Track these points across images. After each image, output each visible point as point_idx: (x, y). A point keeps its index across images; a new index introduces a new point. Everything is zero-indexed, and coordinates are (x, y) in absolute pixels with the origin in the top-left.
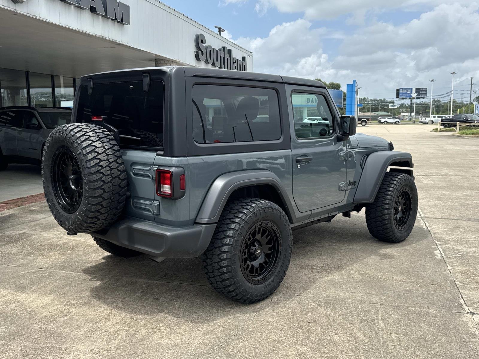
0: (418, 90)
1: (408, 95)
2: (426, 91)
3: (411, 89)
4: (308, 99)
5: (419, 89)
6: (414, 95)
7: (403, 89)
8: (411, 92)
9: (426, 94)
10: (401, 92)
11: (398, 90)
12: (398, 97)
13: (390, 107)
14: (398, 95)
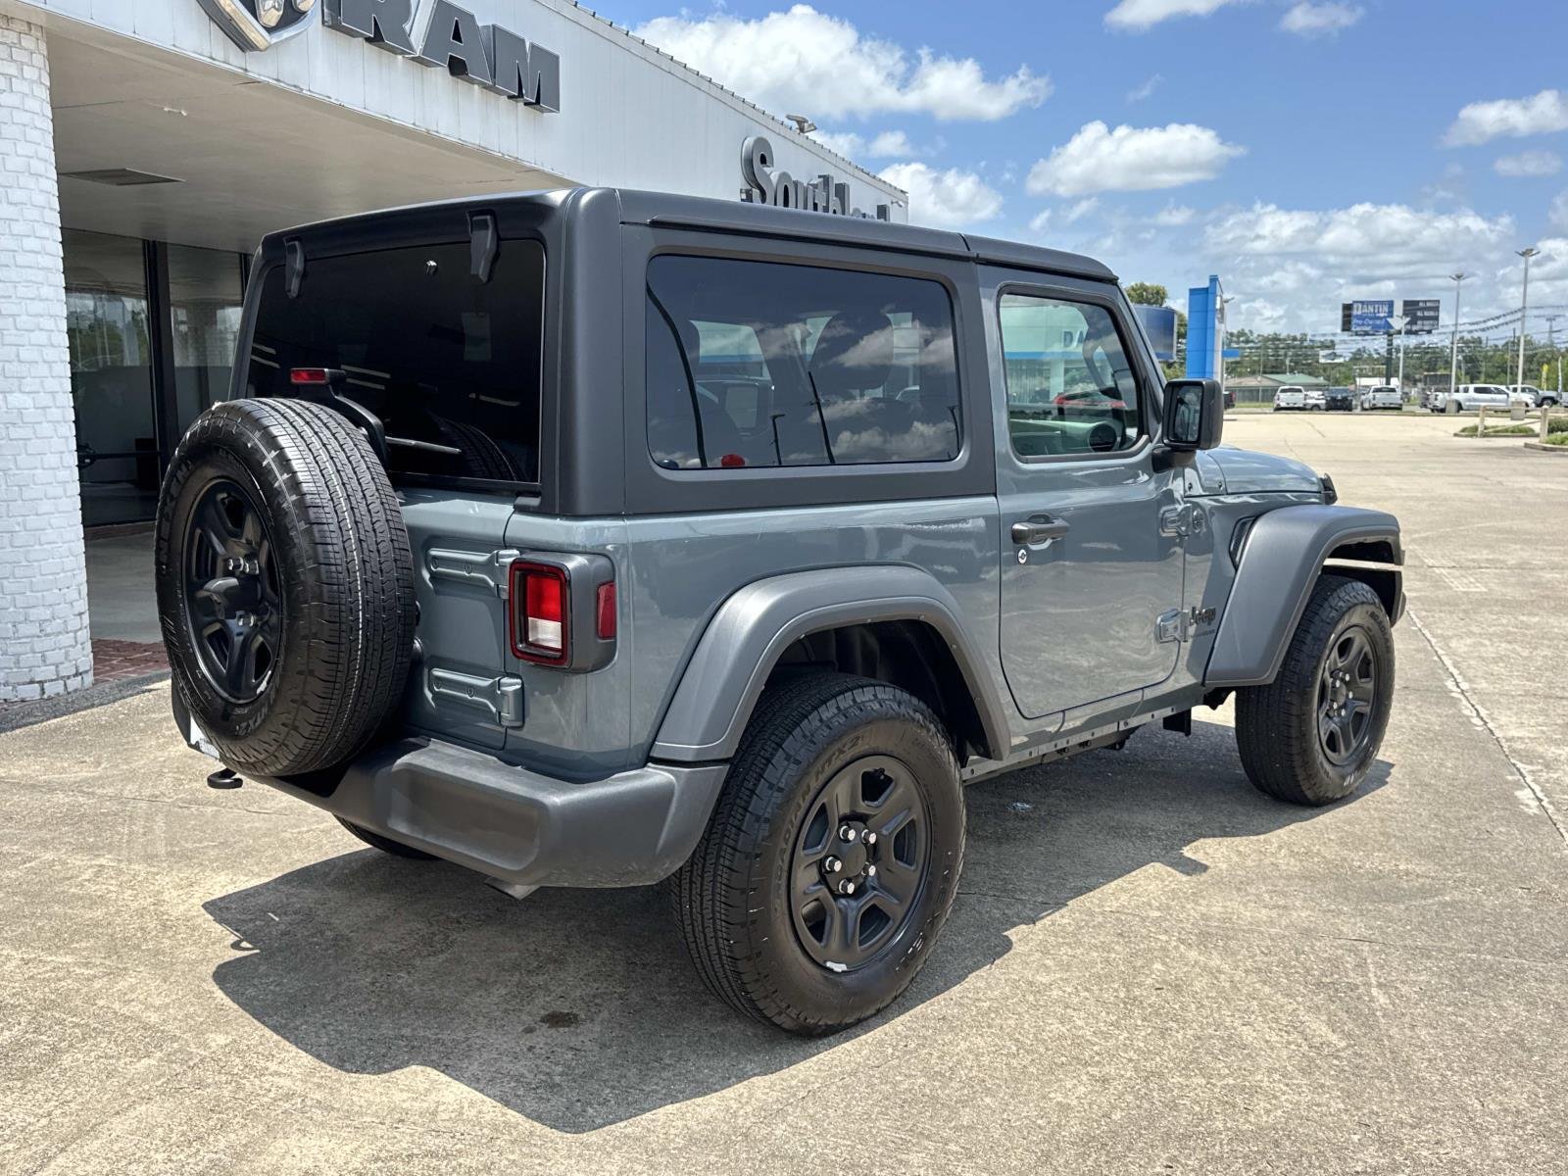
0: (1411, 307)
2: (1437, 309)
3: (1391, 304)
5: (1415, 303)
6: (1398, 322)
7: (1363, 303)
8: (1391, 314)
9: (1436, 318)
10: (1357, 311)
11: (1347, 308)
12: (1349, 330)
13: (1322, 361)
14: (1350, 322)
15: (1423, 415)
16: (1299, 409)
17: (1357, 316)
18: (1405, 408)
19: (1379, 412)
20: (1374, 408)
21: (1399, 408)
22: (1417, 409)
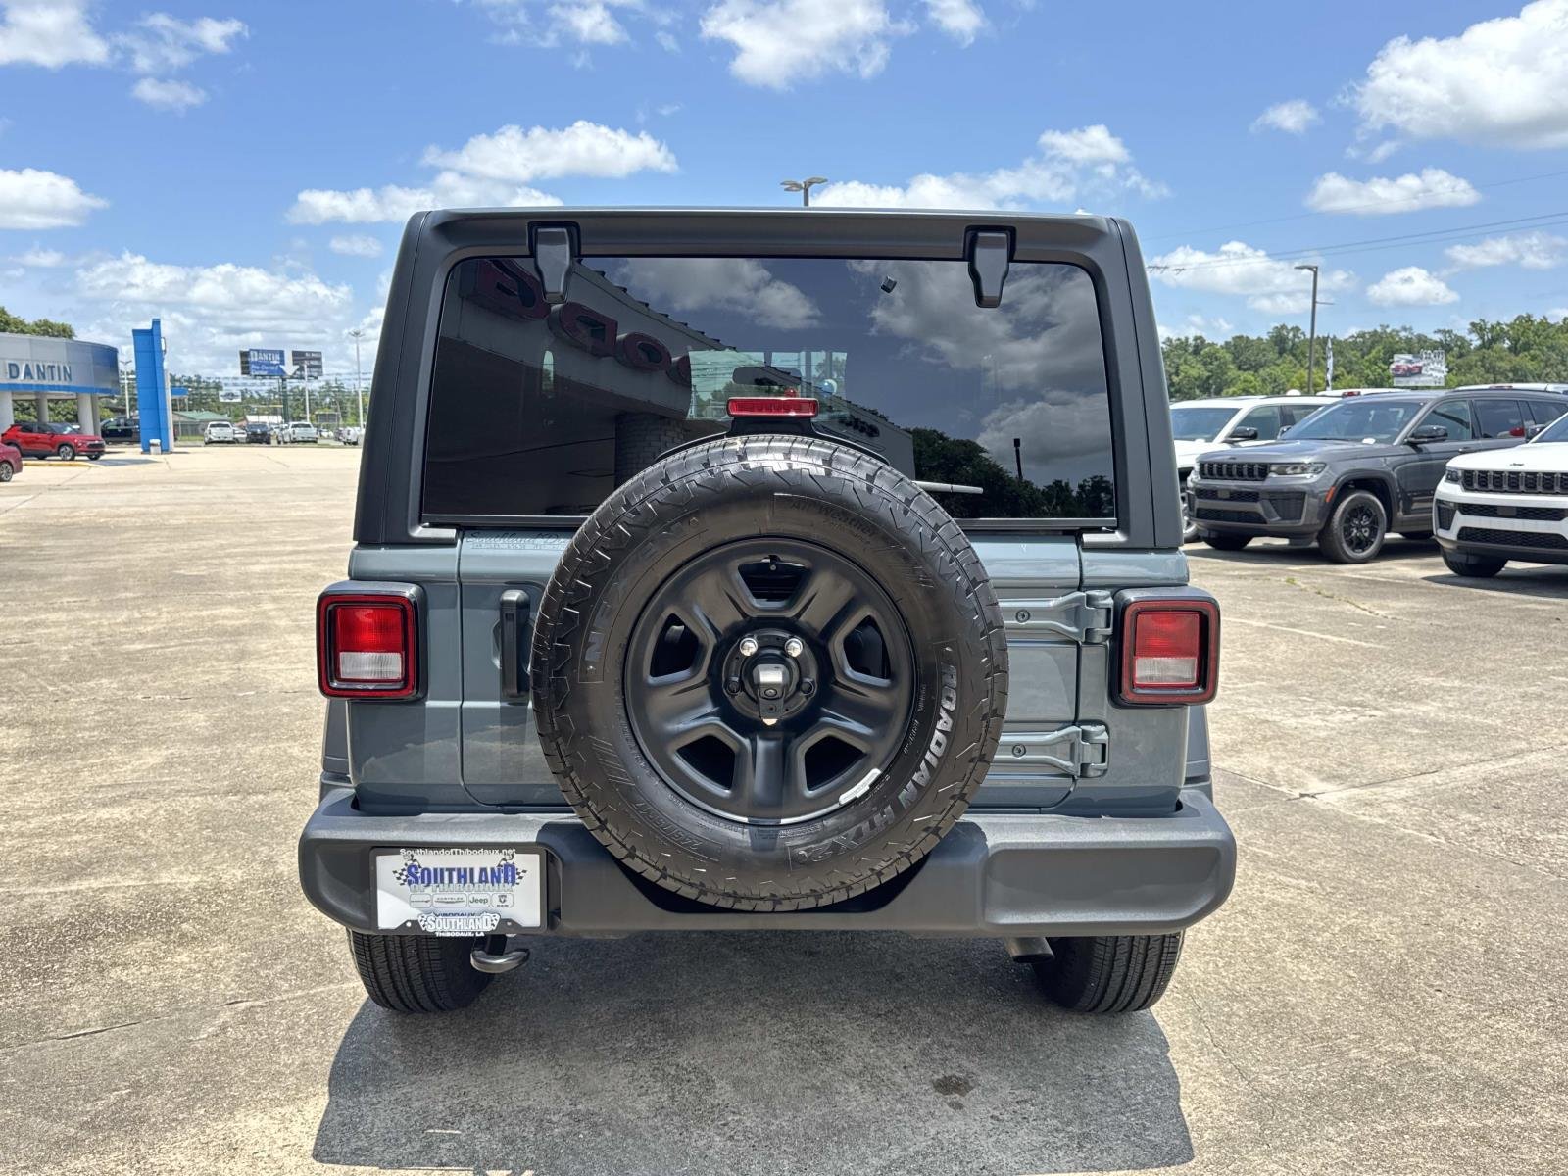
0: (298, 356)
1: (273, 368)
2: (319, 359)
3: (282, 353)
4: (14, 369)
5: (302, 354)
6: (290, 368)
7: (258, 351)
8: (282, 362)
9: (320, 367)
10: (253, 358)
11: (244, 355)
12: (248, 374)
13: (222, 400)
14: (248, 368)
15: (340, 447)
16: (229, 442)
17: (254, 363)
18: (319, 442)
19: (300, 445)
20: (294, 441)
21: (315, 442)
22: (333, 443)
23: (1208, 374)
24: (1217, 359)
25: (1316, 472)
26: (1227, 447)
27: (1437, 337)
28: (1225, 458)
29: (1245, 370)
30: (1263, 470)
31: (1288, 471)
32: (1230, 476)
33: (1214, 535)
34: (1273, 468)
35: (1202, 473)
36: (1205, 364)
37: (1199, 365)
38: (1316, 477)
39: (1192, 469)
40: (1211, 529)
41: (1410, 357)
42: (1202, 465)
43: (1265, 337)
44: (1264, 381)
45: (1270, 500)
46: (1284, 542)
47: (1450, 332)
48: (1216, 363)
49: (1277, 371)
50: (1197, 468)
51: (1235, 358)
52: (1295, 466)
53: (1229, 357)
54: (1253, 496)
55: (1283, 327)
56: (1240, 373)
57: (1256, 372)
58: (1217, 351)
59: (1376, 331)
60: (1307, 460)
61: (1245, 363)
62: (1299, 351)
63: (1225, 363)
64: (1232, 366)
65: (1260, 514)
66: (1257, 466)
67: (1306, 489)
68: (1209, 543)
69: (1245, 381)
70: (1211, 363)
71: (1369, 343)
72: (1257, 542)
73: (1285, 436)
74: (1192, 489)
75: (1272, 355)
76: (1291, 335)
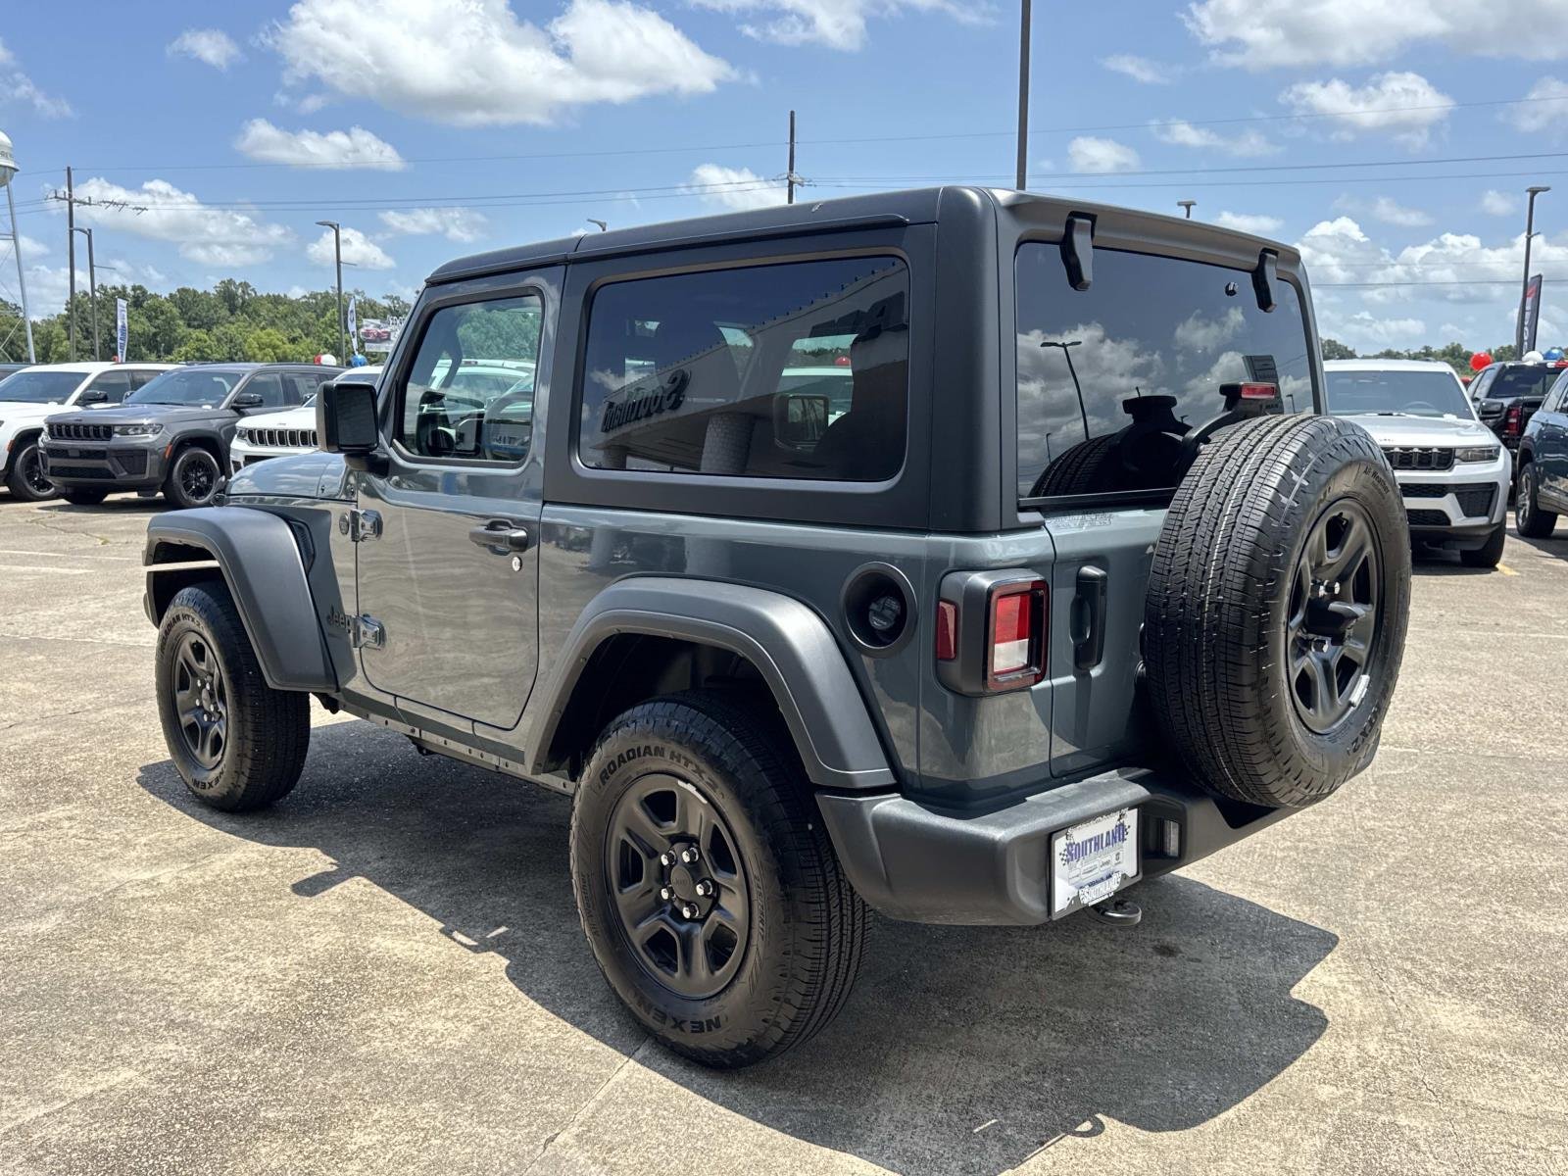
23: (154, 330)
24: (162, 313)
25: (155, 432)
26: (78, 409)
27: (386, 303)
28: (71, 420)
29: (196, 328)
30: (107, 431)
31: (130, 431)
32: (78, 436)
33: (69, 491)
34: (117, 429)
35: (51, 433)
36: (149, 318)
37: (143, 319)
38: (156, 437)
39: (41, 430)
40: (66, 485)
41: (378, 322)
42: (51, 426)
43: (213, 291)
44: (219, 340)
45: (117, 458)
46: (134, 495)
47: (397, 298)
48: (163, 317)
49: (232, 330)
50: (46, 429)
51: (183, 314)
52: (136, 427)
53: (176, 311)
54: (100, 454)
55: (231, 281)
56: (191, 330)
57: (209, 330)
58: (162, 304)
59: (327, 293)
60: (146, 422)
61: (195, 319)
62: (251, 309)
63: (173, 319)
64: (181, 323)
65: (108, 470)
66: (101, 428)
67: (147, 446)
68: (67, 499)
69: (198, 340)
70: (157, 318)
71: (322, 304)
72: (111, 497)
73: (129, 400)
74: (43, 449)
75: (224, 312)
76: (240, 291)
